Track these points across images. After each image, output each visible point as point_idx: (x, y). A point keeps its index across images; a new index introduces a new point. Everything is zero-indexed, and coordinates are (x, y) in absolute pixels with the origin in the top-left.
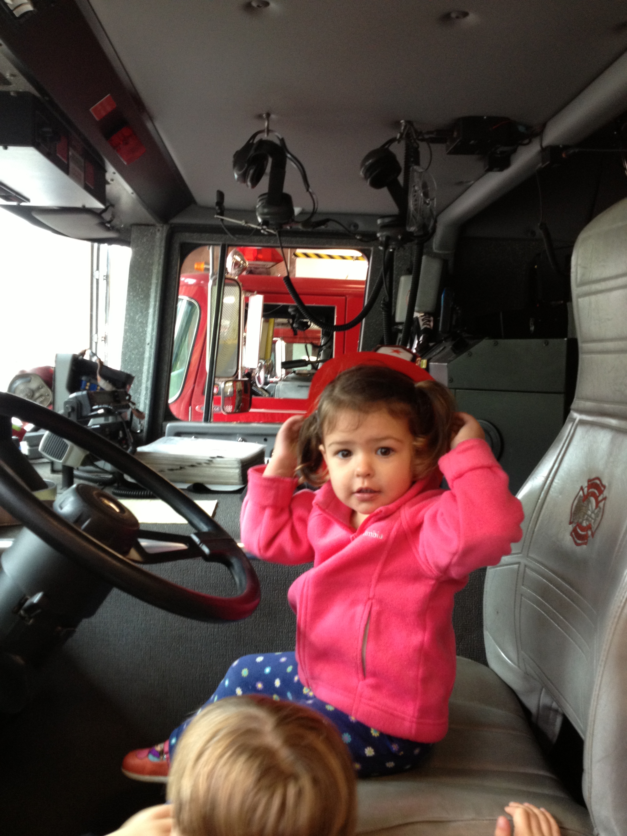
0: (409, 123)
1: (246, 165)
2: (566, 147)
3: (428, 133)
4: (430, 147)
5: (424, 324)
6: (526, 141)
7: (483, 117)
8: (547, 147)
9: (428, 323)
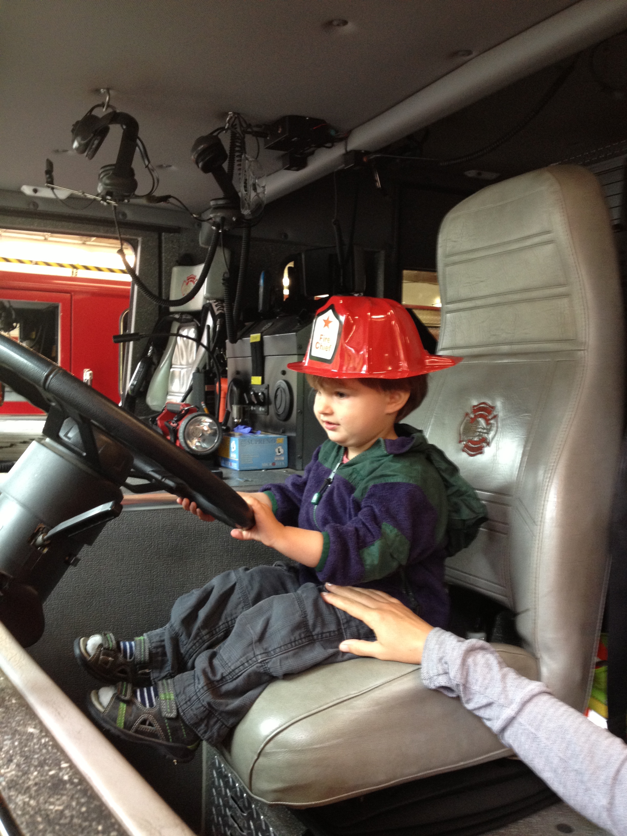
0: (237, 115)
1: (92, 135)
2: (367, 153)
3: (257, 126)
4: (257, 140)
5: (218, 310)
6: (329, 145)
7: (305, 117)
8: (351, 151)
9: (222, 308)
